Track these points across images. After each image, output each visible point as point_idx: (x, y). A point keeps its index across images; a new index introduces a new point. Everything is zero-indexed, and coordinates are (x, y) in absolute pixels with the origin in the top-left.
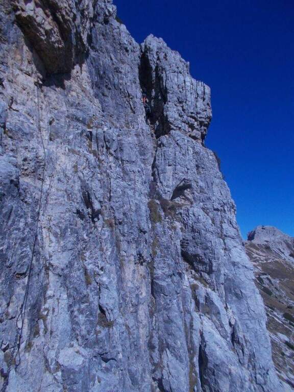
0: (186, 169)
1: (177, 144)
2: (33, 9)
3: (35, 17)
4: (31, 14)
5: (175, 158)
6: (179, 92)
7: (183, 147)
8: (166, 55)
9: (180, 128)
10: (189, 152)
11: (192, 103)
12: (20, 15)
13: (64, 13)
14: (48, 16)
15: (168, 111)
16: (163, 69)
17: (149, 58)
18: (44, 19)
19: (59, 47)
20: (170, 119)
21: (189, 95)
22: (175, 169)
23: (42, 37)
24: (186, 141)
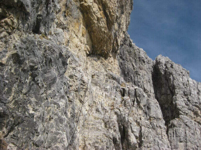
0: (196, 146)
1: (186, 125)
2: (92, 2)
3: (92, 7)
4: (90, 4)
5: (186, 136)
6: (184, 88)
7: (192, 127)
8: (172, 65)
9: (187, 114)
10: (197, 133)
11: (195, 96)
12: (83, 4)
13: (111, 11)
14: (100, 10)
15: (176, 100)
16: (171, 74)
17: (160, 68)
18: (97, 10)
19: (104, 31)
20: (179, 107)
21: (193, 90)
22: (186, 146)
23: (95, 21)
24: (193, 123)
